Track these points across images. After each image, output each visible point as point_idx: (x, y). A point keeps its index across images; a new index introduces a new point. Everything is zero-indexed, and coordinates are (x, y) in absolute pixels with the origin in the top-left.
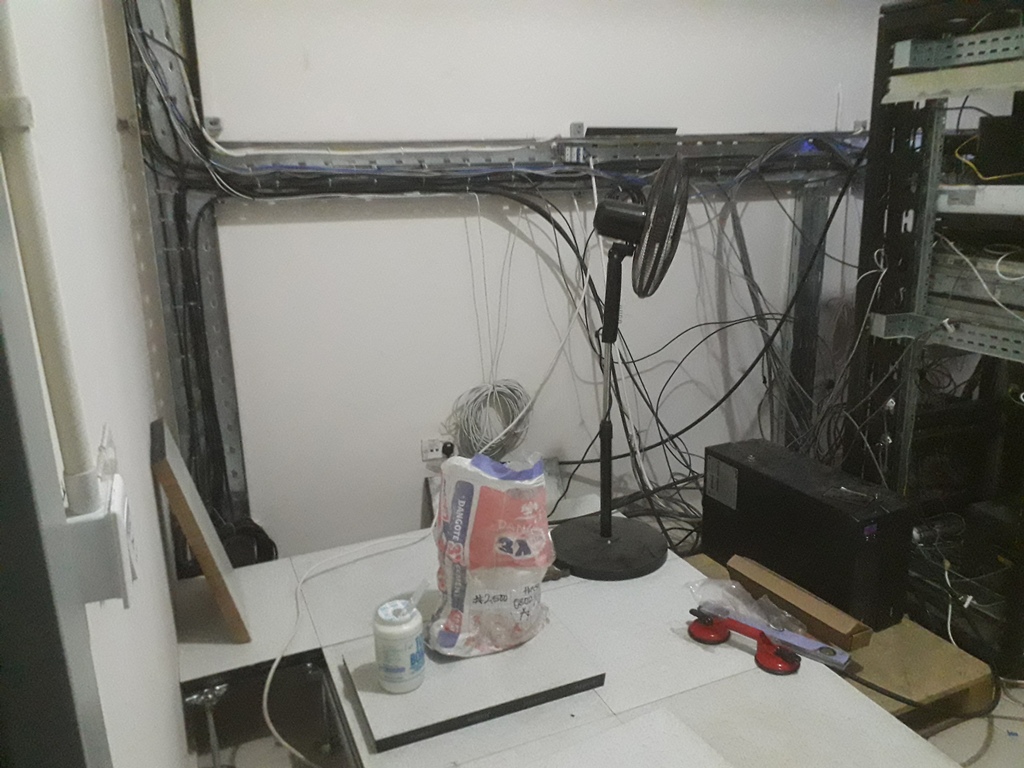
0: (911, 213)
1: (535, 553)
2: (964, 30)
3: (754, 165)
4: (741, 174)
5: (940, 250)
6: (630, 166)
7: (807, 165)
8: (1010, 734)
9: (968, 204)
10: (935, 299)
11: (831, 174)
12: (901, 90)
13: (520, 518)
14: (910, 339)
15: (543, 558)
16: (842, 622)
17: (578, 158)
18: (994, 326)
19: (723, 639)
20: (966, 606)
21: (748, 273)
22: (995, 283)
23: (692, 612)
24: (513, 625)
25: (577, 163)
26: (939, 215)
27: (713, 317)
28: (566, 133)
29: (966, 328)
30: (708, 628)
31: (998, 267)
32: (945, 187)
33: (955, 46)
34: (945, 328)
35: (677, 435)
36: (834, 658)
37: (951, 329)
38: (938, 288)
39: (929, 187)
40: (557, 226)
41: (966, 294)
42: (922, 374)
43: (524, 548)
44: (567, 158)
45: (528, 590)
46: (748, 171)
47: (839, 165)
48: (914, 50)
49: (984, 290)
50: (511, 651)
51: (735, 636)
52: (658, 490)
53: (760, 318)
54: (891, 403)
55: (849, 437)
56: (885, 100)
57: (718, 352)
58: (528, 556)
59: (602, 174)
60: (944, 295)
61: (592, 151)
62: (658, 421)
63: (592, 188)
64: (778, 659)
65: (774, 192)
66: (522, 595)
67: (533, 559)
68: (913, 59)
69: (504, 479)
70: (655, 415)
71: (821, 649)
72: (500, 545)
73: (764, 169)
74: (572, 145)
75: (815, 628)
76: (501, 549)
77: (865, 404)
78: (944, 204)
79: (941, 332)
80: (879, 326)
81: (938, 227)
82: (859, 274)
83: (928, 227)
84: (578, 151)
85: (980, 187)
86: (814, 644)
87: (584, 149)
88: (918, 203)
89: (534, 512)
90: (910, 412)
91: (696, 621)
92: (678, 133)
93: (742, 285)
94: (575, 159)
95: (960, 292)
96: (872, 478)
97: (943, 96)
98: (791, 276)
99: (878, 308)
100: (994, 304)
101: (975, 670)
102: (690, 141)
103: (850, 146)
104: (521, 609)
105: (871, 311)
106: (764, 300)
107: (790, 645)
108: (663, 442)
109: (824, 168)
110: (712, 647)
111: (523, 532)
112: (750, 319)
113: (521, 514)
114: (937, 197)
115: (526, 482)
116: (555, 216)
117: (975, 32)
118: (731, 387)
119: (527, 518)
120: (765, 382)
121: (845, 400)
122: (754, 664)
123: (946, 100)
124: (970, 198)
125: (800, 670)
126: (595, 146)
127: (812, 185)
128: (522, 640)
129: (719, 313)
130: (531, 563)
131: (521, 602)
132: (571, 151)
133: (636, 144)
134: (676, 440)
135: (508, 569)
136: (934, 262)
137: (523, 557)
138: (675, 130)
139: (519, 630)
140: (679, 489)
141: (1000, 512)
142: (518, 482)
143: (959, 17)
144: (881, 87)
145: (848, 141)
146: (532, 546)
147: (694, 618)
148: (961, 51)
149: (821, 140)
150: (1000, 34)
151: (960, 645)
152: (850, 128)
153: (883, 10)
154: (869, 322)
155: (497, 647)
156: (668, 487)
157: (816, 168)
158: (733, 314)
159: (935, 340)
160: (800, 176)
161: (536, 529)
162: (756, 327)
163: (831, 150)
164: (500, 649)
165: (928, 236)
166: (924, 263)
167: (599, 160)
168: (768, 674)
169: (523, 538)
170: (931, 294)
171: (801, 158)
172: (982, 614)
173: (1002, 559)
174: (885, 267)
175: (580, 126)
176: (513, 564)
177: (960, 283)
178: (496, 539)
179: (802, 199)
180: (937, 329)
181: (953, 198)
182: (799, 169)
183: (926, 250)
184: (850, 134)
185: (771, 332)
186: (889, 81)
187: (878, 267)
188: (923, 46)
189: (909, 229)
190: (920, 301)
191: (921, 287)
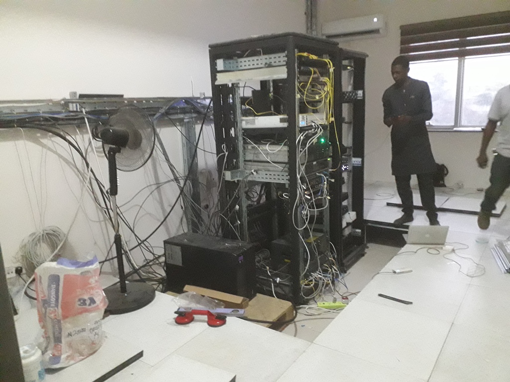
0: (233, 129)
1: (98, 302)
2: (241, 56)
3: (162, 111)
4: (158, 115)
5: (245, 142)
6: (103, 112)
7: (183, 111)
8: (303, 326)
9: (253, 124)
10: (247, 163)
11: (194, 115)
12: (222, 79)
13: (90, 286)
14: (240, 180)
15: (102, 305)
16: (238, 299)
17: (77, 109)
18: (269, 171)
19: (192, 320)
20: (278, 282)
21: (168, 160)
22: (267, 154)
23: (176, 313)
24: (91, 342)
25: (77, 111)
26: (243, 129)
27: (153, 181)
28: (68, 97)
29: (260, 172)
30: (184, 318)
31: (267, 147)
32: (244, 118)
33: (239, 62)
34: (252, 173)
35: (145, 240)
36: (238, 313)
37: (255, 173)
38: (247, 158)
39: (238, 118)
40: (70, 143)
41: (258, 159)
42: (246, 193)
43: (92, 301)
44: (71, 109)
45: (96, 322)
46: (160, 114)
47: (198, 112)
48: (224, 63)
49: (264, 157)
50: (91, 356)
51: (196, 317)
52: (140, 268)
53: (176, 179)
54: (237, 207)
55: (223, 224)
56: (217, 83)
57: (158, 198)
58: (95, 305)
59: (90, 116)
60: (250, 161)
61: (84, 105)
62: (136, 235)
63: (85, 123)
64: (217, 320)
65: (173, 123)
66: (92, 327)
67: (98, 306)
68: (225, 67)
69: (79, 267)
70: (133, 232)
71: (233, 311)
72: (79, 303)
73: (167, 113)
74: (73, 103)
75: (228, 305)
76: (80, 305)
77: (227, 209)
78: (245, 125)
79: (252, 175)
80: (228, 176)
81: (243, 135)
82: (217, 156)
83: (240, 134)
84: (76, 106)
85: (256, 117)
86: (229, 311)
87: (79, 105)
88: (234, 124)
89: (96, 281)
90: (245, 209)
91: (178, 317)
92: (125, 97)
93: (165, 166)
94: (75, 109)
95: (256, 159)
96: (234, 238)
97: (238, 82)
98: (184, 160)
99: (227, 169)
100: (268, 162)
101: (288, 304)
102: (131, 101)
103: (200, 103)
104: (94, 333)
105: (224, 170)
106: (177, 172)
107: (219, 313)
108: (139, 244)
109: (190, 112)
110: (187, 325)
111: (91, 293)
112: (172, 180)
113: (89, 284)
114: (241, 123)
115: (90, 267)
116: (68, 138)
117: (246, 57)
118: (167, 214)
119: (93, 285)
120: (182, 208)
121: (219, 209)
122: (207, 326)
123: (239, 83)
124: (253, 122)
125: (227, 322)
126: (84, 103)
127: (187, 120)
128: (95, 350)
129: (155, 180)
130: (97, 308)
131: (93, 329)
132: (73, 106)
133: (105, 102)
134: (145, 243)
135: (84, 314)
136: (244, 148)
137: (93, 306)
138: (122, 96)
139: (94, 344)
140: (150, 266)
141: (282, 242)
142: (86, 267)
143: (239, 51)
144: (214, 78)
145: (199, 101)
146: (96, 299)
147: (177, 315)
148: (241, 64)
149: (188, 101)
150: (255, 58)
151: (278, 298)
152: (199, 96)
153: (210, 46)
154: (224, 175)
155: (83, 356)
156: (144, 266)
157: (188, 113)
158: (162, 179)
159: (250, 179)
160: (181, 116)
161: (97, 291)
162: (174, 184)
163: (193, 105)
164: (85, 357)
165: (240, 138)
166: (241, 149)
167: (87, 110)
168: (213, 328)
169: (91, 296)
170: (245, 161)
171: (180, 108)
172: (283, 284)
173: (286, 260)
174: (227, 151)
175: (75, 93)
176: (87, 311)
177: (255, 155)
178: (77, 300)
179: (184, 126)
180: (250, 174)
181: (247, 123)
182: (181, 113)
183: (241, 143)
184: (199, 98)
185: (182, 185)
186: (216, 75)
187: (224, 152)
188: (227, 62)
189: (233, 136)
190: (241, 164)
191: (241, 159)
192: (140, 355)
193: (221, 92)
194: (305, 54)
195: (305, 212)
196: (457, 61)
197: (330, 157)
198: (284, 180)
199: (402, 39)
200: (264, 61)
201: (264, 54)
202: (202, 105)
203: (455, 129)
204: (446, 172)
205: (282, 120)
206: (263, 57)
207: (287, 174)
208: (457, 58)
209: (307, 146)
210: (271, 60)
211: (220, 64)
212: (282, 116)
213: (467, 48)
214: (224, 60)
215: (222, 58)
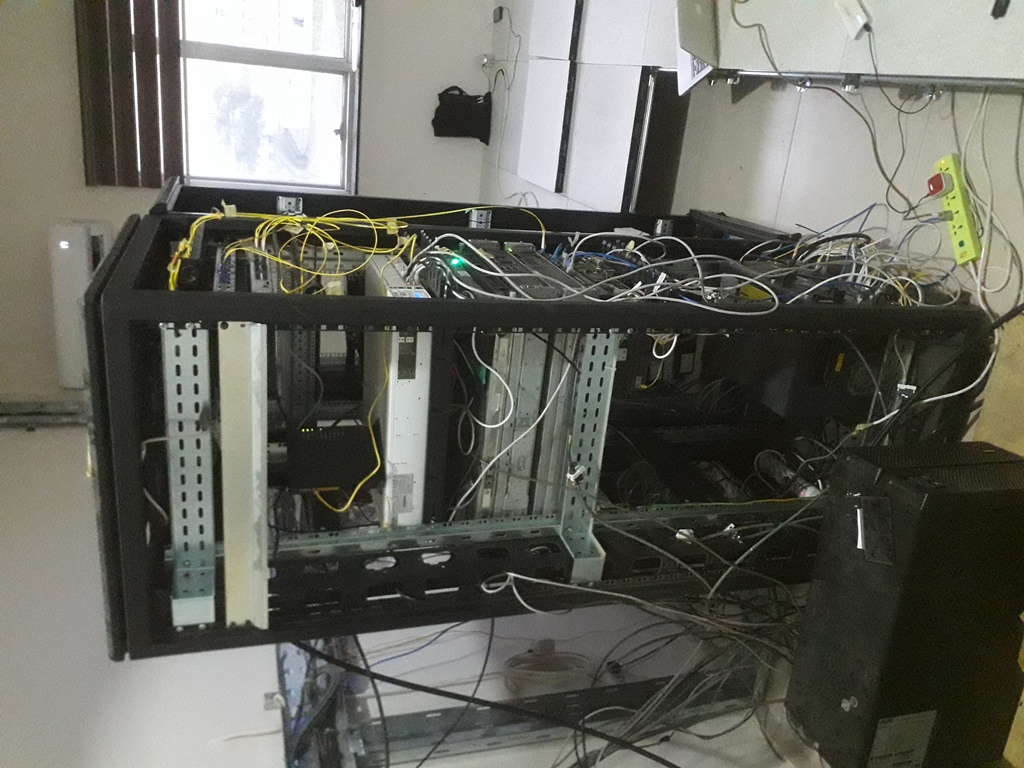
0: (423, 558)
2: (164, 535)
5: (469, 513)
9: (412, 483)
10: (537, 503)
11: (341, 723)
12: (250, 601)
18: (570, 420)
20: (913, 388)
22: (515, 426)
26: (426, 520)
31: (492, 427)
32: (387, 517)
33: (186, 539)
38: (523, 502)
39: (388, 539)
47: (327, 717)
48: (188, 594)
49: (523, 442)
54: (683, 534)
55: (745, 581)
56: (262, 623)
60: (531, 492)
68: (203, 592)
78: (411, 516)
79: (585, 481)
80: (587, 569)
82: (523, 611)
83: (440, 533)
85: (388, 470)
88: (409, 553)
95: (527, 472)
99: (564, 574)
103: (300, 708)
105: (567, 581)
109: (334, 736)
114: (401, 528)
117: (167, 509)
124: (404, 482)
127: (361, 746)
136: (490, 515)
144: (245, 636)
145: (294, 711)
150: (175, 471)
152: (278, 713)
153: (117, 656)
154: (585, 584)
157: (335, 746)
163: (308, 732)
165: (456, 529)
166: (491, 529)
170: (530, 510)
174: (504, 579)
177: (515, 473)
181: (404, 505)
183: (479, 532)
184: (285, 712)
185: (602, 744)
186: (233, 624)
187: (509, 588)
188: (180, 584)
189: (446, 558)
190: (542, 523)
191: (524, 526)
193: (298, 607)
194: (174, 271)
195: (708, 289)
196: (188, 60)
197: (502, 246)
198: (604, 354)
199: (120, 184)
200: (190, 433)
201: (162, 431)
204: (457, 92)
205: (407, 369)
206: (172, 436)
208: (182, 59)
209: (501, 274)
210: (189, 408)
211: (192, 611)
212: (393, 372)
213: (157, 35)
214: (176, 597)
215: (169, 605)
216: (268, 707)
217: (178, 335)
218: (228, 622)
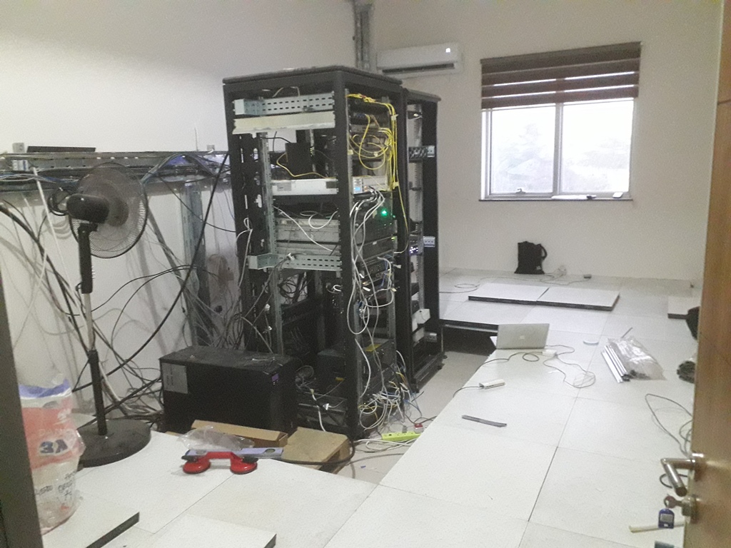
0: (259, 196)
1: (70, 447)
2: (270, 96)
3: (154, 171)
4: (147, 176)
5: (277, 215)
6: (66, 173)
7: (184, 172)
8: (362, 467)
9: (288, 190)
10: (281, 244)
11: (200, 177)
12: (242, 127)
13: (58, 423)
14: (271, 269)
15: (76, 449)
16: (272, 435)
17: (25, 168)
18: (312, 254)
19: (207, 467)
20: (327, 409)
21: (161, 241)
22: (310, 231)
23: (183, 458)
24: (60, 506)
25: (24, 172)
26: (274, 197)
27: (139, 274)
28: (10, 151)
29: (299, 256)
30: (195, 464)
31: (309, 222)
32: (275, 181)
33: (266, 104)
34: (289, 259)
35: (130, 360)
36: (275, 452)
37: (292, 258)
38: (281, 238)
39: (267, 182)
40: (15, 219)
41: (299, 239)
42: (280, 286)
43: (62, 445)
44: (16, 168)
45: (69, 476)
46: (149, 175)
47: (205, 173)
48: (246, 105)
49: (304, 235)
50: (61, 526)
51: (214, 462)
52: (124, 400)
53: (175, 270)
54: (268, 307)
55: (246, 332)
56: (235, 132)
57: (147, 299)
58: (65, 451)
59: (44, 179)
60: (285, 241)
61: (35, 163)
62: (115, 353)
63: (37, 189)
64: (244, 465)
65: (168, 188)
66: (63, 482)
67: (70, 452)
68: (246, 110)
69: (43, 396)
70: (112, 349)
71: (266, 451)
72: (42, 449)
73: (160, 175)
74: (19, 159)
75: (258, 443)
76: (42, 452)
77: (253, 310)
78: (276, 191)
79: (288, 261)
80: (253, 262)
81: (274, 204)
82: (237, 235)
83: (270, 204)
84: (24, 163)
85: (293, 181)
86: (261, 451)
87: (29, 162)
88: (261, 189)
89: (68, 416)
90: (278, 309)
91: (186, 464)
92: (97, 151)
93: (159, 250)
94: (22, 169)
95: (293, 238)
96: (263, 350)
97: (266, 131)
98: (186, 243)
99: (252, 253)
100: (312, 243)
101: (341, 439)
102: (106, 156)
103: (207, 160)
104: (65, 492)
105: (248, 254)
106: (176, 258)
107: (247, 455)
108: (121, 366)
109: (195, 174)
110: (202, 474)
111: (61, 434)
112: (169, 271)
113: (59, 421)
114: (271, 188)
115: (60, 395)
116: (11, 210)
117: (277, 97)
118: (160, 323)
119: (63, 422)
120: (184, 311)
121: (241, 311)
122: (231, 473)
123: (266, 133)
124: (289, 186)
125: (258, 467)
126: (35, 159)
127: (189, 184)
128: (67, 516)
129: (143, 270)
130: (68, 456)
131: (63, 487)
132: (18, 163)
133: (67, 159)
134: (129, 363)
135: (50, 466)
136: (276, 224)
137: (63, 452)
138: (94, 149)
139: (66, 508)
140: (139, 397)
141: (331, 353)
142: (53, 396)
143: (267, 89)
144: (230, 126)
145: (206, 157)
146: (68, 442)
147: (184, 462)
148: (269, 107)
149: (189, 156)
150: (289, 99)
151: (327, 430)
152: (206, 150)
153: (224, 81)
154: (247, 262)
155: (48, 527)
156: (129, 397)
157: (190, 173)
158: (153, 270)
159: (285, 266)
160: (181, 178)
161: (68, 430)
162: (172, 277)
163: (197, 162)
164: (52, 527)
165: (271, 209)
166: (271, 224)
167: (40, 170)
168: (239, 476)
169: (61, 438)
170: (278, 241)
171: (180, 167)
172: (335, 412)
173: (338, 378)
174: (251, 228)
175: (22, 145)
176: (56, 460)
177: (293, 233)
178: (39, 444)
179: (185, 193)
180: (285, 260)
181: (280, 188)
182: (179, 174)
183: (271, 217)
184: (206, 153)
185: (183, 277)
186: (234, 121)
187: (247, 229)
188: (250, 103)
189: (260, 206)
190: (272, 245)
191: (272, 239)
192: (135, 519)
193: (241, 145)
194: (359, 96)
195: (364, 310)
196: (555, 108)
197: (394, 235)
198: (334, 267)
199: (483, 77)
200: (303, 104)
201: (302, 94)
202: (211, 163)
203: (554, 197)
204: (543, 255)
205: (329, 185)
206: (301, 98)
207: (338, 258)
208: (554, 104)
209: (365, 220)
210: (311, 103)
211: (240, 106)
212: (328, 180)
213: (566, 91)
214: (245, 101)
215: (242, 98)
216: (208, 147)
217: (330, 98)
218: (235, 120)
